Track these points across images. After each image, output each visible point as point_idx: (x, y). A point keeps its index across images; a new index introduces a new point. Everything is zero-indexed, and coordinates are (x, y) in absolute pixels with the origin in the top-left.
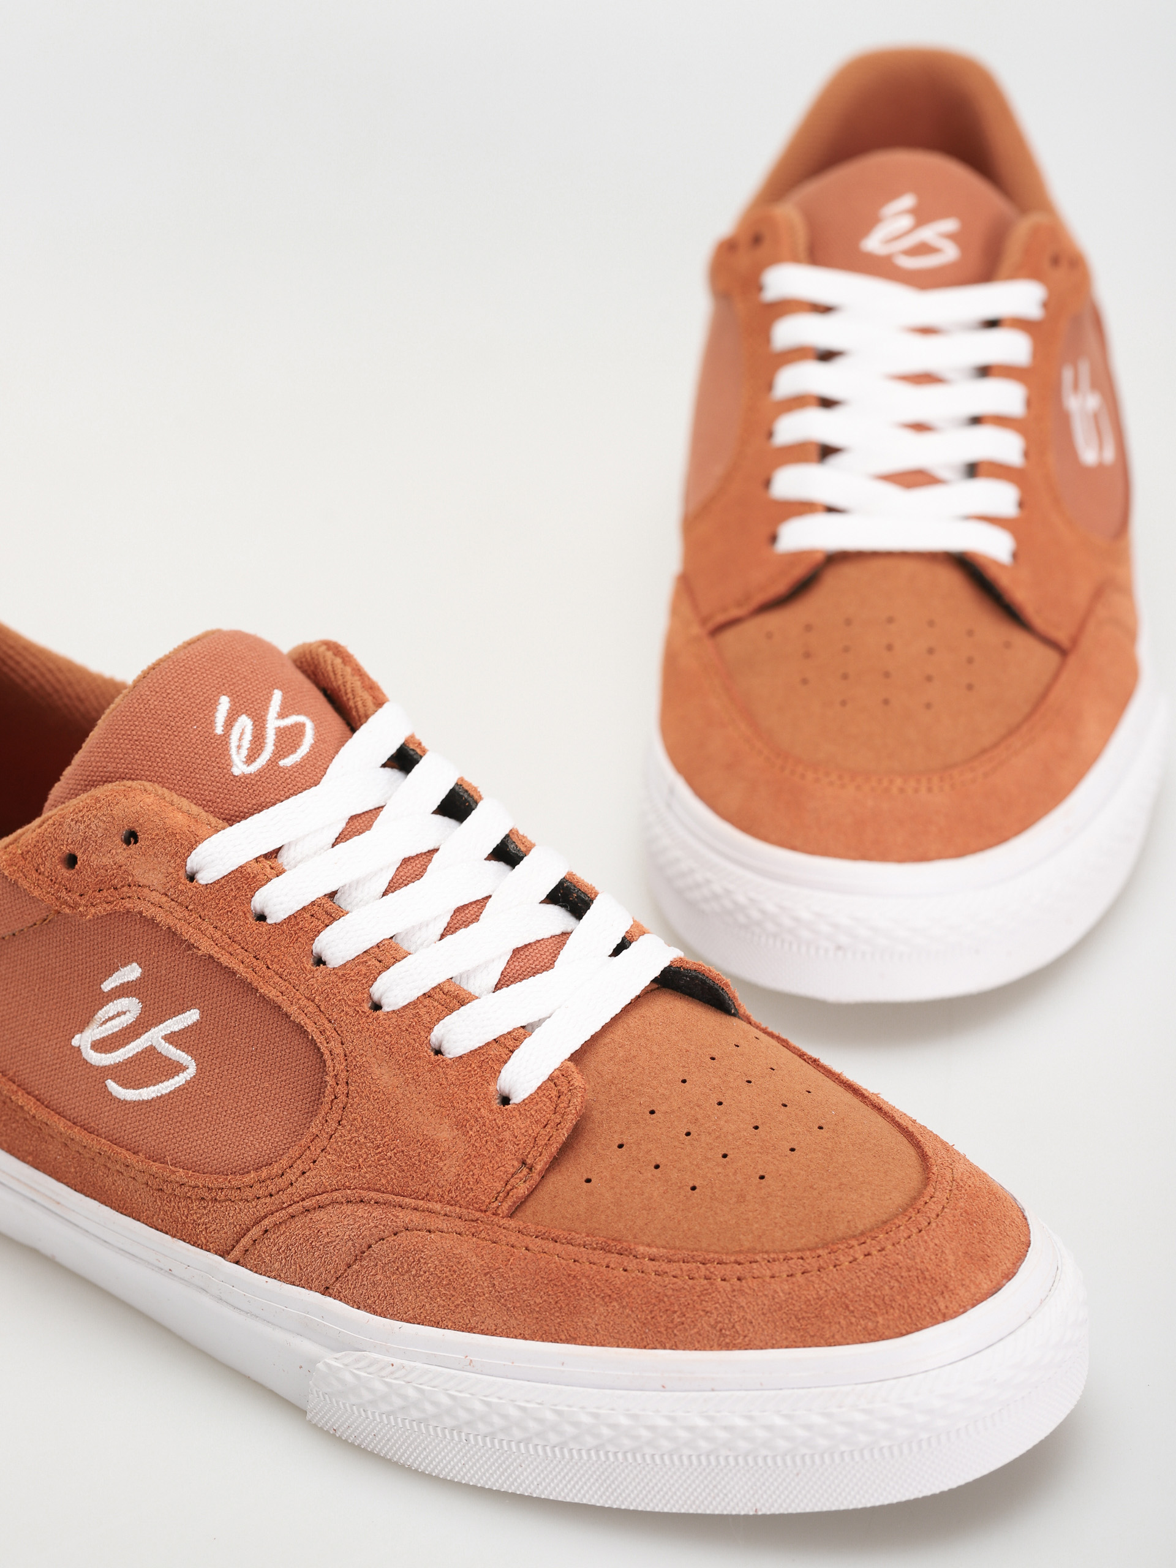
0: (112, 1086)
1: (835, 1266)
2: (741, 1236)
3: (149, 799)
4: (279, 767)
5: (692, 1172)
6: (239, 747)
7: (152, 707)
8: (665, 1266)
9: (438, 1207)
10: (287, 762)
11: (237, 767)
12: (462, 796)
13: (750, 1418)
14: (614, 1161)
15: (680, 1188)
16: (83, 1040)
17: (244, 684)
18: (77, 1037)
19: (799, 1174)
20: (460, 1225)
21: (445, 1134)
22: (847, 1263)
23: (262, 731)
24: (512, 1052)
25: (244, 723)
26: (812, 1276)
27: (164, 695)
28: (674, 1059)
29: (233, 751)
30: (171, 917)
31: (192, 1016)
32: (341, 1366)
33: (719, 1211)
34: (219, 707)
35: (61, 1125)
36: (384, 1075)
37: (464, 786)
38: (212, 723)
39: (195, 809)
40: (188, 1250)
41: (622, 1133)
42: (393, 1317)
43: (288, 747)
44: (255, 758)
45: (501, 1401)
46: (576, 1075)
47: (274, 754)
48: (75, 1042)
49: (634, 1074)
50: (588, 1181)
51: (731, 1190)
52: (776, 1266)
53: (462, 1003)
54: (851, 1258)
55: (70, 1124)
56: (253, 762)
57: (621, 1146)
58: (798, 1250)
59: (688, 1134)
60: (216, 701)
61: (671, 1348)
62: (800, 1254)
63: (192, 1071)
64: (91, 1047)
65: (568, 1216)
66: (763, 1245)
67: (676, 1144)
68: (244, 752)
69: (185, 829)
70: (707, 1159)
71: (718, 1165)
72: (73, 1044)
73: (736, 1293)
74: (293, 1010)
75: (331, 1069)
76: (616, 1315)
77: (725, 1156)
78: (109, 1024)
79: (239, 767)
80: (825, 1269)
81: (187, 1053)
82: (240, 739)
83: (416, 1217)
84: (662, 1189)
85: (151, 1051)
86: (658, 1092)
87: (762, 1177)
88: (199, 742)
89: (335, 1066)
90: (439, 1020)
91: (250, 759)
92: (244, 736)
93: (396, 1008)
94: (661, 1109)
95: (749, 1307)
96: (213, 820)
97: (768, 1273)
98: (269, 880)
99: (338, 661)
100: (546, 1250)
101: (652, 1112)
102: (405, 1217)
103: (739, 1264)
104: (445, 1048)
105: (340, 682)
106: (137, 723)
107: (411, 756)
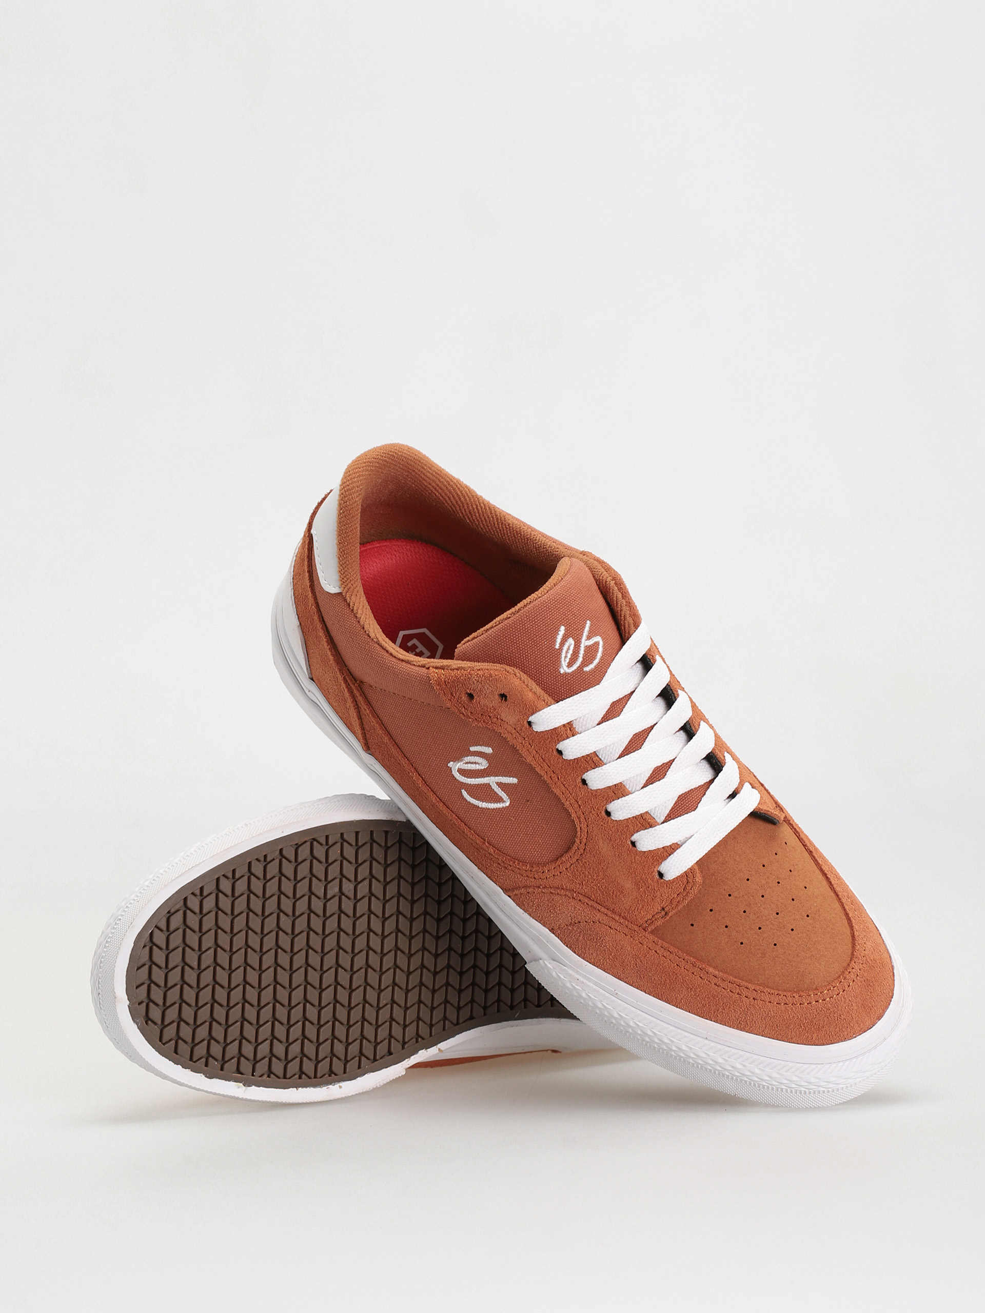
0: (464, 793)
1: (800, 1004)
2: (759, 976)
3: (517, 682)
4: (584, 672)
5: (742, 934)
6: (566, 657)
7: (526, 627)
8: (719, 983)
9: (617, 918)
10: (587, 669)
11: (563, 668)
12: (669, 692)
13: (744, 1066)
14: (706, 918)
15: (735, 941)
16: (455, 766)
17: (574, 618)
18: (451, 763)
19: (793, 946)
20: (626, 931)
21: (628, 885)
22: (806, 1004)
23: (578, 649)
24: (670, 855)
25: (571, 641)
26: (789, 1007)
27: (534, 622)
28: (745, 865)
29: (563, 662)
30: (515, 741)
31: (514, 780)
32: (552, 968)
33: (751, 960)
34: (559, 632)
35: (433, 799)
36: (604, 847)
37: (671, 686)
38: (555, 641)
39: (539, 690)
40: (485, 879)
41: (713, 904)
42: (583, 958)
43: (590, 660)
44: (573, 665)
45: (627, 1017)
46: (698, 875)
47: (582, 663)
48: (451, 764)
49: (725, 872)
50: (692, 925)
51: (759, 949)
52: (772, 997)
53: (651, 827)
54: (808, 1002)
55: (438, 800)
56: (571, 666)
57: (711, 910)
58: (785, 991)
59: (745, 912)
60: (559, 629)
61: (714, 1022)
62: (785, 993)
63: (508, 804)
64: (458, 771)
65: (679, 941)
66: (769, 983)
67: (738, 916)
68: (568, 660)
69: (532, 703)
70: (751, 928)
71: (756, 933)
72: (448, 765)
73: (751, 1006)
74: (567, 804)
75: (579, 836)
76: (692, 998)
77: (760, 928)
78: (469, 765)
79: (564, 669)
80: (795, 1005)
81: (507, 795)
82: (567, 652)
83: (605, 920)
84: (726, 940)
85: (488, 786)
86: (734, 884)
87: (775, 945)
88: (546, 651)
89: (581, 836)
90: (638, 831)
91: (570, 665)
92: (569, 651)
93: (618, 820)
94: (735, 894)
95: (756, 1015)
96: (546, 696)
97: (768, 1000)
98: (568, 738)
99: (620, 596)
100: (665, 955)
101: (730, 895)
102: (598, 916)
103: (756, 991)
104: (637, 844)
105: (619, 609)
106: (517, 634)
107: (648, 662)
